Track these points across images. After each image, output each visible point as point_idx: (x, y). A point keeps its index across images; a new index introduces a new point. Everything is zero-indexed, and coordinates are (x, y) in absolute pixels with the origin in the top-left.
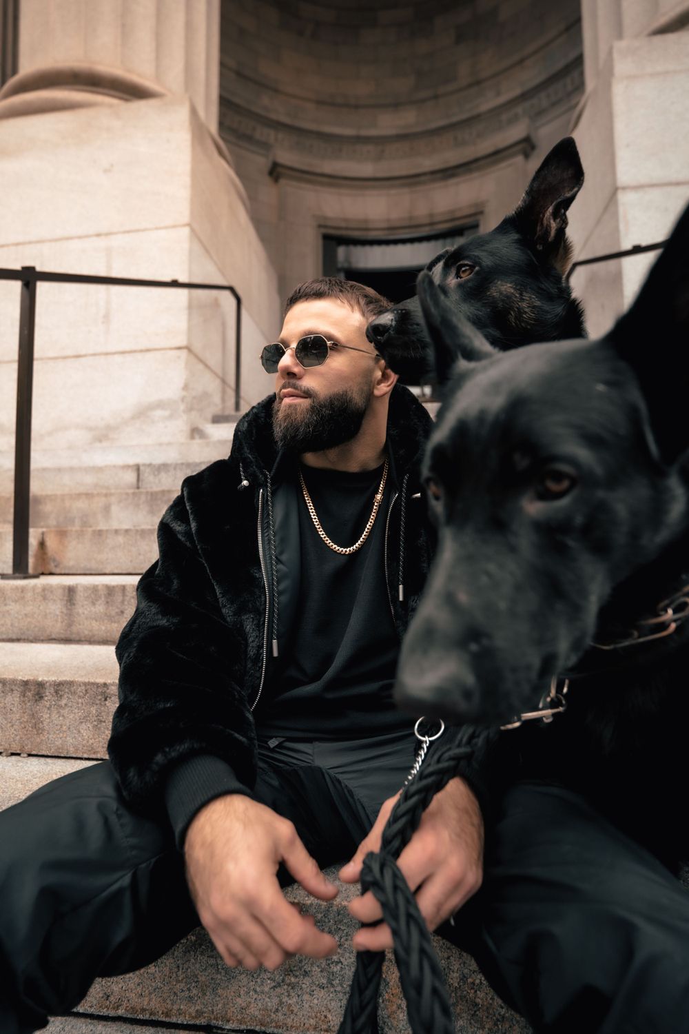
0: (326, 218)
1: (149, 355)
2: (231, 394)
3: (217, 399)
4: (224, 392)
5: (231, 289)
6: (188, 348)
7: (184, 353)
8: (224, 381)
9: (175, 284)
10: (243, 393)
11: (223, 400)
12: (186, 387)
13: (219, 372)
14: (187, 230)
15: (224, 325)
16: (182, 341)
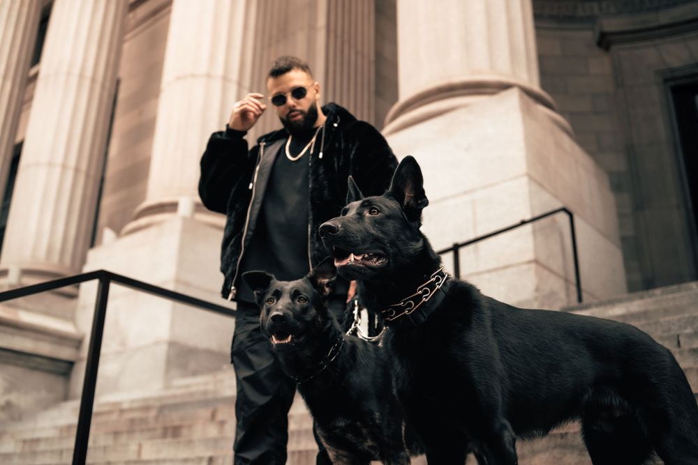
0: (672, 70)
1: (508, 271)
2: (573, 289)
3: (562, 295)
4: (567, 289)
5: (564, 210)
6: (536, 261)
7: (533, 266)
8: (567, 280)
9: (523, 223)
10: (583, 286)
11: (568, 295)
12: (537, 290)
13: (561, 273)
14: (525, 180)
15: (561, 235)
16: (530, 256)
